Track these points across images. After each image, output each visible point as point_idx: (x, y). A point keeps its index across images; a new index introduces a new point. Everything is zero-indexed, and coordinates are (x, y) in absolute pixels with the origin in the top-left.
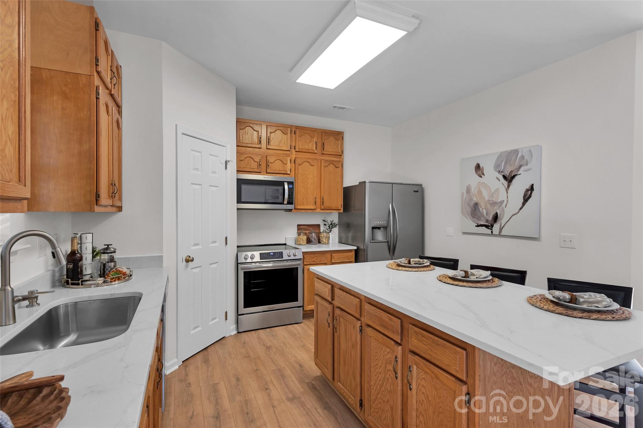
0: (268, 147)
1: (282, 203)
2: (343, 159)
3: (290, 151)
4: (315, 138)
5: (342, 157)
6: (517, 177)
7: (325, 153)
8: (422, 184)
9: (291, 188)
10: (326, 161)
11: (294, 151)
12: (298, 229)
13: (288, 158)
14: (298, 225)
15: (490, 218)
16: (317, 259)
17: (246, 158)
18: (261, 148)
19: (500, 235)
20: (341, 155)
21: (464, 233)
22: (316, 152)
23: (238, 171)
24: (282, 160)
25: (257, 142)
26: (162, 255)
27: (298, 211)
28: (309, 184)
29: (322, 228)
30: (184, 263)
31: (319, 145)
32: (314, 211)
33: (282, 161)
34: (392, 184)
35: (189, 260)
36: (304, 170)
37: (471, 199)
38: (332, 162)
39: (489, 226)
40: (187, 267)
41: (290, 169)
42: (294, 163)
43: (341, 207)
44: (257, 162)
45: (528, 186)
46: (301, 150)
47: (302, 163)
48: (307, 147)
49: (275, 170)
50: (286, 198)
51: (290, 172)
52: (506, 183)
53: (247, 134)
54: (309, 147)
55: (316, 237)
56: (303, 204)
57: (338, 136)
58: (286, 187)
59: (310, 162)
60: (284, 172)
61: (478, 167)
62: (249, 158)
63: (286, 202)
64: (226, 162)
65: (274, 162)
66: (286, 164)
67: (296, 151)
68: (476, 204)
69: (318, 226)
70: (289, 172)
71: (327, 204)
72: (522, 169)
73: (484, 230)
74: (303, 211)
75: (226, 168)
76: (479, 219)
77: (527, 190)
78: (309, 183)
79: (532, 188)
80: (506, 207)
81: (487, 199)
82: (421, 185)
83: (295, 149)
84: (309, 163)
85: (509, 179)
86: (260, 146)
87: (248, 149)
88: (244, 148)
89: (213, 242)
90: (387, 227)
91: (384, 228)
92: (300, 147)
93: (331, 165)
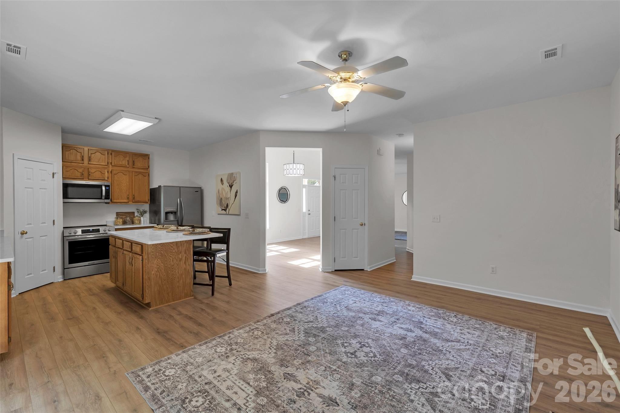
0: (89, 163)
1: (101, 199)
2: (149, 171)
3: (107, 165)
4: (127, 158)
5: (149, 170)
6: (233, 186)
9: (108, 189)
10: (136, 172)
11: (110, 165)
12: (117, 215)
13: (106, 170)
14: (117, 213)
15: (226, 206)
17: (71, 169)
18: (83, 163)
19: (228, 214)
20: (148, 169)
21: (219, 214)
22: (128, 166)
23: (64, 178)
24: (101, 171)
25: (80, 160)
27: (115, 203)
29: (136, 214)
30: (20, 235)
31: (131, 163)
32: (127, 203)
33: (100, 172)
34: (180, 187)
35: (23, 233)
36: (119, 178)
37: (220, 196)
38: (140, 173)
40: (22, 237)
41: (108, 177)
42: (111, 173)
43: (148, 201)
44: (81, 172)
46: (116, 165)
47: (117, 173)
48: (121, 163)
49: (95, 178)
50: (104, 195)
51: (108, 178)
52: (230, 188)
53: (72, 154)
54: (122, 163)
55: (129, 220)
56: (118, 199)
57: (145, 156)
58: (104, 188)
60: (102, 179)
61: (222, 180)
63: (103, 198)
64: (53, 173)
65: (94, 172)
66: (104, 174)
67: (112, 166)
68: (221, 199)
69: (133, 213)
70: (106, 179)
71: (137, 199)
73: (224, 212)
74: (119, 203)
75: (53, 177)
76: (222, 207)
78: (123, 186)
79: (237, 192)
80: (230, 200)
81: (224, 197)
82: (201, 188)
84: (123, 173)
86: (83, 162)
87: (73, 164)
88: (69, 163)
89: (42, 223)
90: (176, 213)
91: (175, 213)
92: (115, 163)
93: (140, 175)
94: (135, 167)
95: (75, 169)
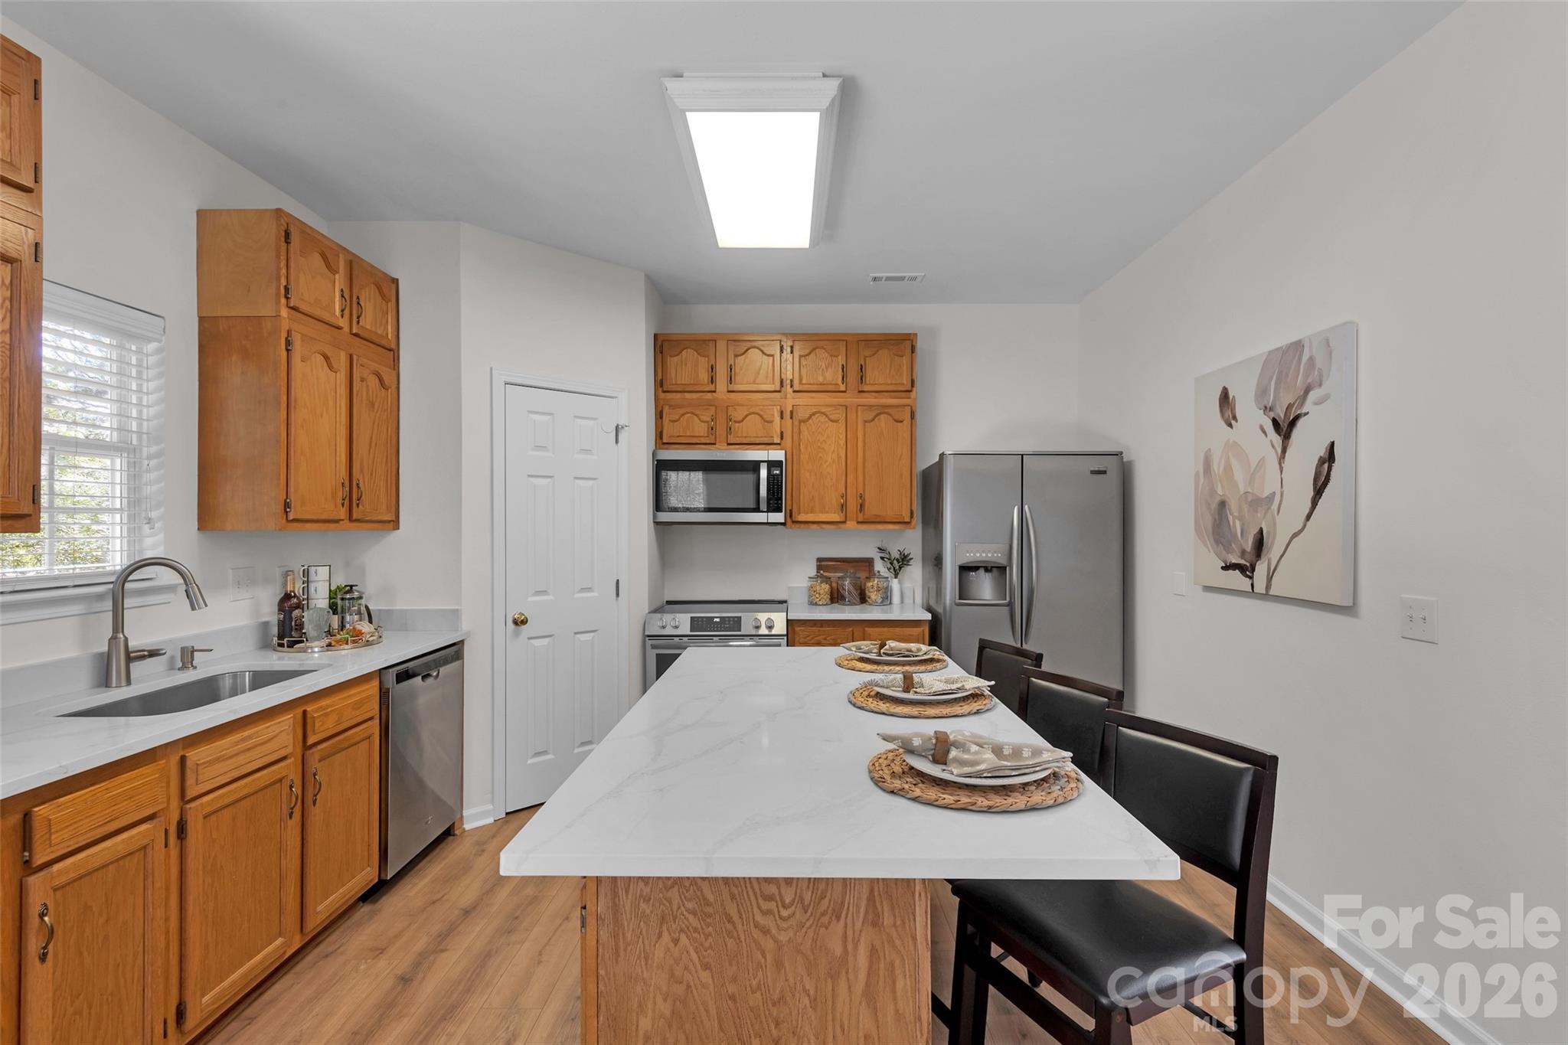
0: (731, 388)
1: (757, 510)
2: (915, 399)
3: (779, 391)
4: (840, 357)
5: (913, 394)
6: (1300, 423)
7: (866, 390)
8: (1122, 453)
9: (776, 475)
10: (870, 407)
11: (790, 390)
12: (819, 568)
13: (776, 409)
14: (819, 560)
15: (1249, 545)
16: (825, 639)
17: (683, 415)
18: (715, 392)
19: (1266, 596)
20: (911, 391)
21: (1208, 589)
22: (843, 388)
23: (658, 444)
24: (761, 413)
25: (706, 380)
26: (459, 608)
27: (802, 526)
28: (827, 464)
29: (879, 566)
30: (511, 626)
31: (852, 371)
32: (842, 526)
33: (761, 416)
34: (1022, 455)
35: (520, 622)
36: (813, 432)
37: (1213, 492)
38: (882, 410)
39: (1247, 570)
40: (516, 634)
41: (782, 433)
42: (791, 418)
43: (912, 516)
44: (708, 422)
45: (1322, 452)
46: (806, 387)
47: (810, 417)
48: (821, 379)
49: (746, 437)
50: (763, 498)
51: (782, 438)
52: (1277, 440)
53: (686, 364)
54: (825, 378)
55: (851, 588)
56: (812, 511)
57: (903, 344)
58: (764, 473)
59: (828, 413)
60: (766, 440)
61: (1225, 399)
62: (689, 415)
63: (763, 506)
64: (617, 427)
65: (744, 419)
66: (771, 422)
67: (794, 392)
68: (1223, 504)
69: (868, 562)
70: (777, 440)
71: (872, 509)
72: (1313, 396)
73: (1236, 579)
74: (814, 526)
75: (617, 442)
76: (1228, 549)
77: (1321, 461)
78: (826, 461)
79: (1330, 456)
80: (1279, 511)
81: (1242, 492)
82: (1118, 454)
83: (791, 386)
84: (827, 416)
85: (1285, 428)
86: (712, 388)
87: (688, 396)
88: (679, 395)
89: (583, 590)
90: (1006, 567)
91: (999, 570)
92: (804, 382)
93: (882, 416)
94: (866, 388)
95: (692, 413)
